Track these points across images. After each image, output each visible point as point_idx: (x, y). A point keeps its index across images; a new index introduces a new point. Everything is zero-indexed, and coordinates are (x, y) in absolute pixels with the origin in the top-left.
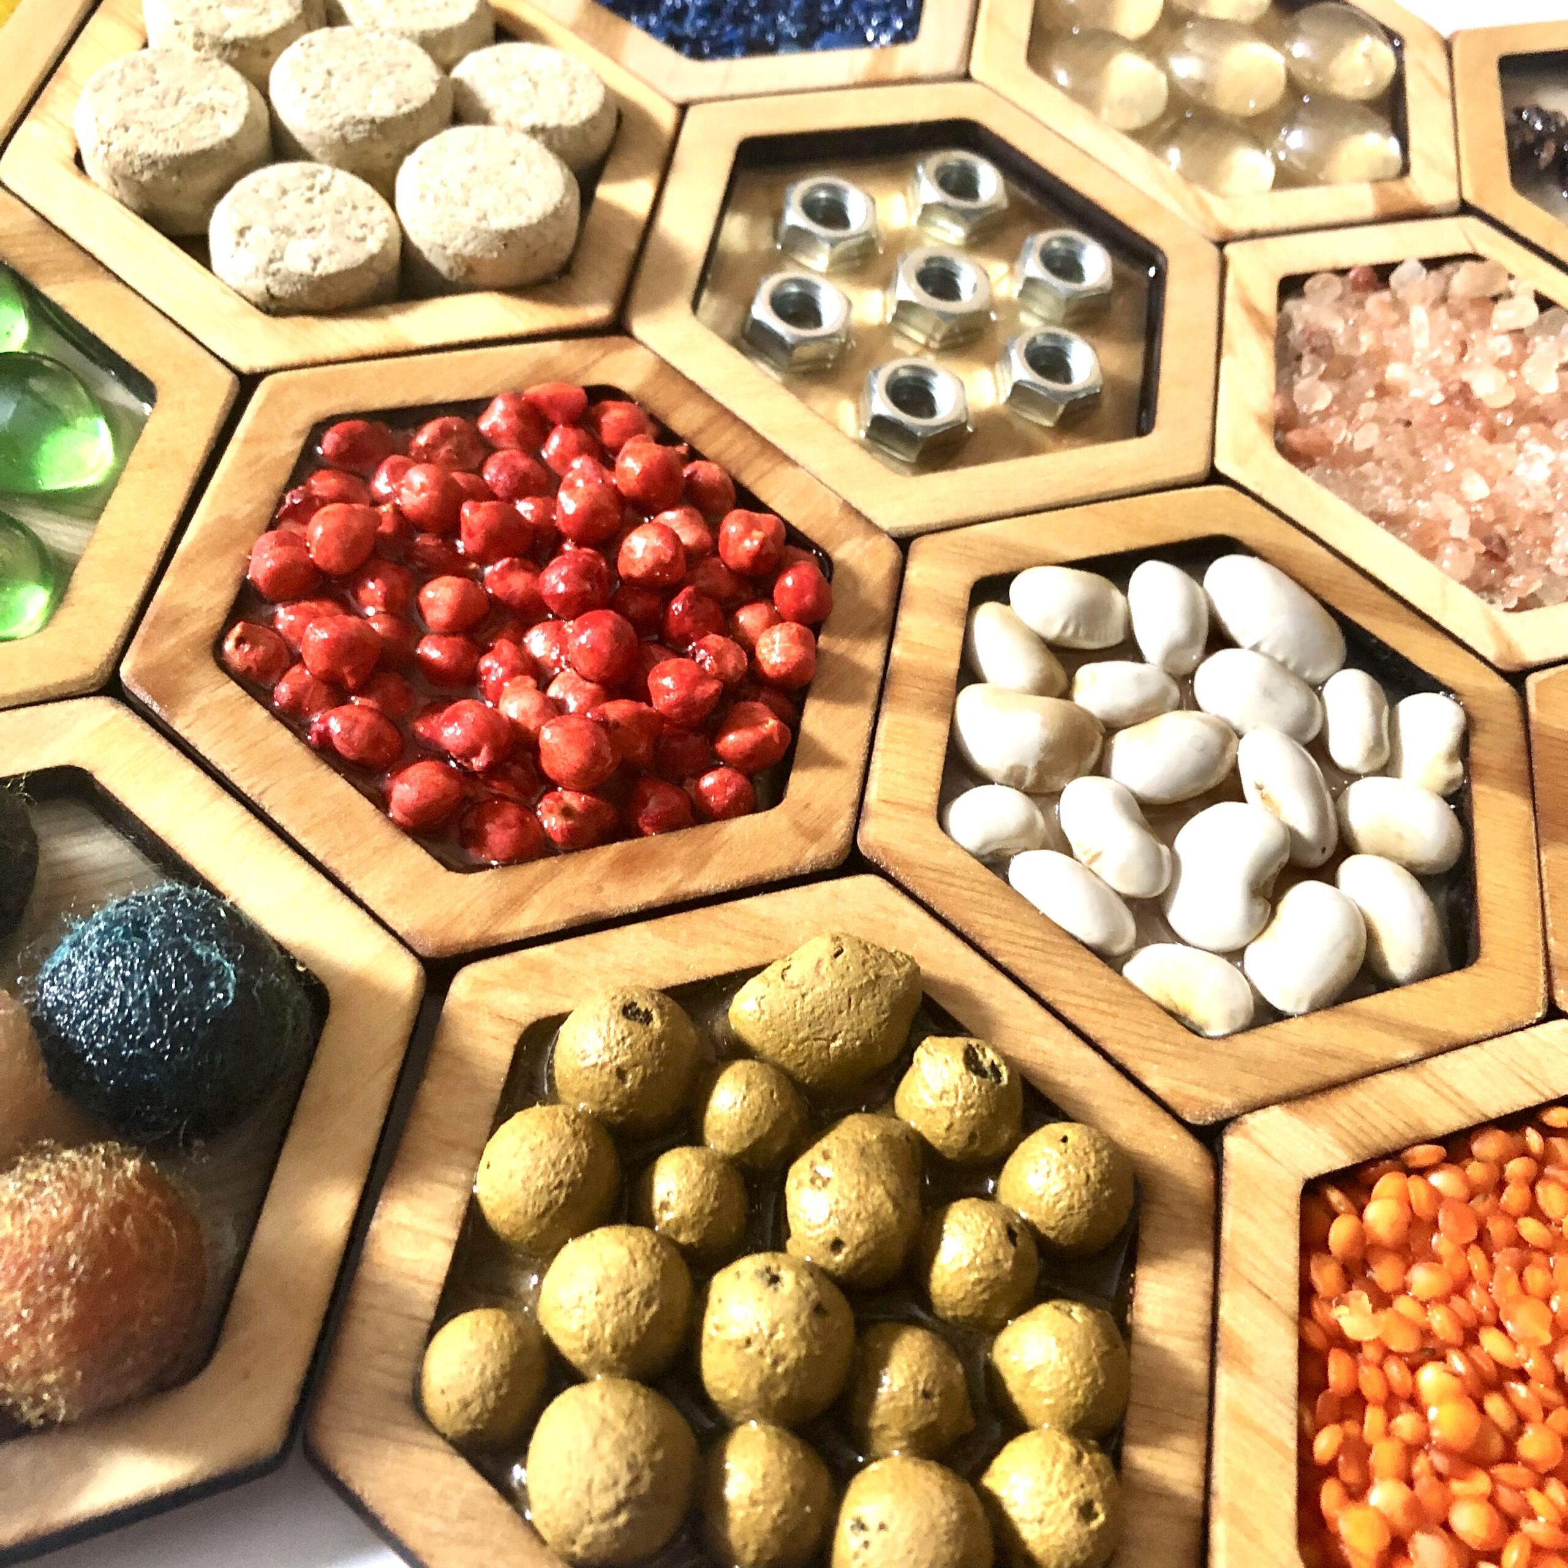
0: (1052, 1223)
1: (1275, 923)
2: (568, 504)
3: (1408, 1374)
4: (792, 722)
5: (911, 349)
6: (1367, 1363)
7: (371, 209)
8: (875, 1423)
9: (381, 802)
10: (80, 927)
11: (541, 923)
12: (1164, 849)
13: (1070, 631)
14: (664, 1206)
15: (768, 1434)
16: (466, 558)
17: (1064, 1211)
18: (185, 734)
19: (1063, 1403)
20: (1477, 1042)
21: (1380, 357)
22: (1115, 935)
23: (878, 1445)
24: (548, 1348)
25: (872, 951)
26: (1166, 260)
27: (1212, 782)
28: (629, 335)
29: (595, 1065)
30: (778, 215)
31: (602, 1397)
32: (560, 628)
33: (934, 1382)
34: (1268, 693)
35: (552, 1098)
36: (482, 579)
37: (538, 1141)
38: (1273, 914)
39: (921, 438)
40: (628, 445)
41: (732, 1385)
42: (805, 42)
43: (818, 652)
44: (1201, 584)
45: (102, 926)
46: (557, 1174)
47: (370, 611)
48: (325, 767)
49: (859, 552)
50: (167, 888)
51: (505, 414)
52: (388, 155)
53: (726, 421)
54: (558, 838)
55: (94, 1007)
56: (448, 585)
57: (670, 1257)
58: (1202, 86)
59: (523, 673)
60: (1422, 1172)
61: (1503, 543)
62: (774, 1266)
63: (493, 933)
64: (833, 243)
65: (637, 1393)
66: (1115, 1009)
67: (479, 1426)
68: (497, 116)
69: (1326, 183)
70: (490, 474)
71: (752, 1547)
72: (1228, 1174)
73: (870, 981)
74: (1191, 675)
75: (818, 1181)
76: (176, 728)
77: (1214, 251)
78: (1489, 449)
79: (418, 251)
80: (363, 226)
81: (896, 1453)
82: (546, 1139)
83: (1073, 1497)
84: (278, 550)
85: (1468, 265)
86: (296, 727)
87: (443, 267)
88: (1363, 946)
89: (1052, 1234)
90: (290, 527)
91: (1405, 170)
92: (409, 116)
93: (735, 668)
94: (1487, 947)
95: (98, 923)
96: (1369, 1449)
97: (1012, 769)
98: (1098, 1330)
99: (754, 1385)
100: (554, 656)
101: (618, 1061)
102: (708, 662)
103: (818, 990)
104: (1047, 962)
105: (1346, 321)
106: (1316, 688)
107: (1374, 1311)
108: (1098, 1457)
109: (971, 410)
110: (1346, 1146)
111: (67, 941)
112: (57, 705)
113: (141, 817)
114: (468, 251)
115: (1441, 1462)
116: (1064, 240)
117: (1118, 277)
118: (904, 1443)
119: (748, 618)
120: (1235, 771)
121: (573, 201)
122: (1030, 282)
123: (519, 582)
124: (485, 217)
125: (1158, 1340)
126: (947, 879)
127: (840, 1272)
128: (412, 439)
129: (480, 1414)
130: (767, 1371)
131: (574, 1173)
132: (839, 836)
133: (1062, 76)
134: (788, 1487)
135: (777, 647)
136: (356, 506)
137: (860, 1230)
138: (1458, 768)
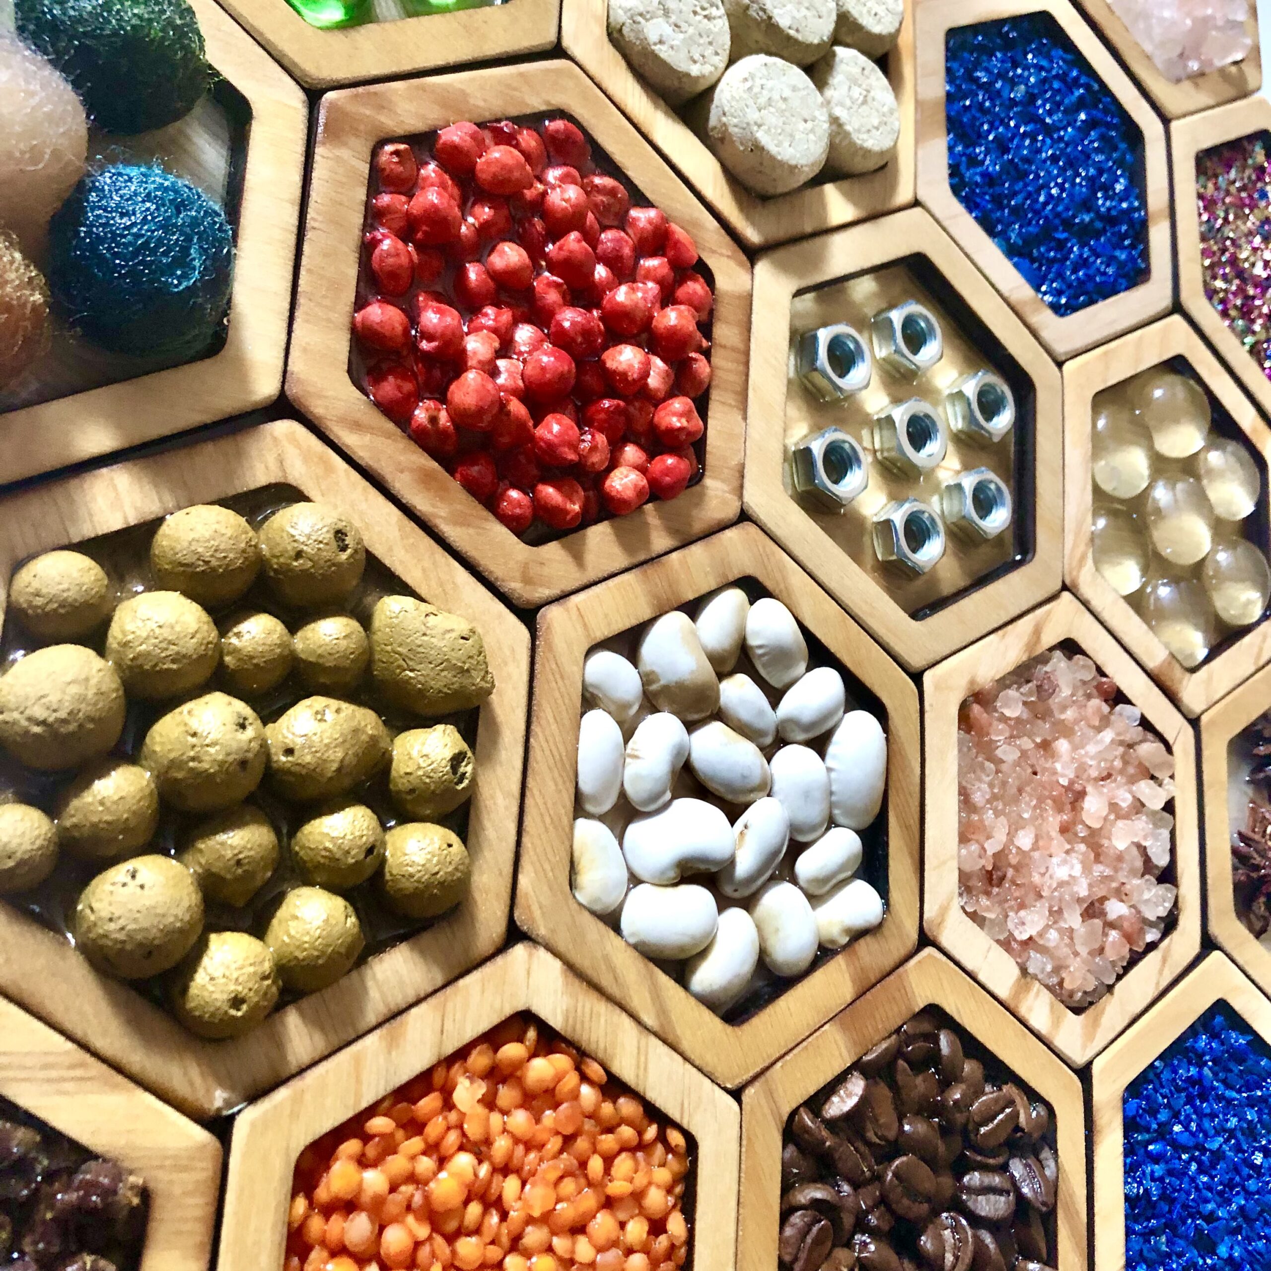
0: (395, 872)
1: (670, 890)
2: (622, 295)
3: (456, 1147)
4: (586, 520)
5: (867, 444)
6: (445, 1118)
7: (717, 54)
8: (201, 845)
9: (360, 304)
10: (157, 171)
11: (356, 450)
12: (668, 795)
13: (760, 652)
14: (238, 635)
15: (148, 785)
16: (545, 256)
17: (407, 874)
18: (317, 158)
19: (292, 948)
20: (686, 1059)
21: (1066, 730)
22: (595, 799)
23: (188, 857)
24: (107, 622)
25: (481, 658)
26: (1031, 560)
27: (729, 797)
28: (753, 265)
29: (293, 536)
30: (892, 306)
31: (100, 670)
32: (542, 341)
33: (249, 863)
34: (807, 795)
35: (256, 526)
36: (539, 274)
37: (223, 531)
38: (675, 885)
39: (816, 485)
40: (682, 307)
41: (162, 744)
42: (1011, 252)
43: (640, 507)
44: (845, 712)
45: (166, 183)
46: (212, 556)
47: (471, 220)
48: (357, 255)
49: (719, 493)
50: (217, 208)
51: (650, 222)
52: (757, 42)
53: (742, 358)
54: (414, 425)
55: (116, 211)
56: (520, 255)
57: (211, 657)
58: (1158, 511)
59: (499, 337)
60: (584, 1078)
61: (1003, 878)
62: (250, 721)
63: (329, 423)
64: (898, 351)
65: (117, 690)
66: (551, 828)
67: (30, 611)
68: (829, 92)
69: (1151, 627)
70: (607, 237)
71: (74, 820)
72: (500, 960)
73: (462, 668)
74: (786, 743)
75: (320, 717)
76: (317, 150)
77: (1059, 586)
78: (1054, 833)
79: (712, 100)
80: (703, 56)
81: (192, 871)
82: (229, 535)
83: (240, 988)
84: (468, 138)
85: (1161, 746)
86: (369, 221)
87: (713, 121)
88: (694, 952)
89: (388, 877)
90: (487, 136)
91: (1193, 670)
92: (789, 38)
93: (593, 464)
94: (746, 1027)
95: (166, 180)
96: (395, 1152)
97: (653, 672)
98: (349, 939)
99: (172, 756)
100: (523, 349)
101: (305, 548)
102: (586, 444)
103: (433, 640)
104: (550, 769)
105: (1073, 695)
106: (831, 823)
107: (479, 1101)
108: (274, 989)
109: (854, 503)
110: (566, 1020)
111: (143, 170)
112: (280, 69)
113: (249, 166)
114: (732, 130)
115: (418, 1199)
116: (998, 489)
117: (1000, 538)
118: (200, 871)
119: (631, 452)
120: (747, 806)
121: (809, 173)
122: (959, 487)
123: (553, 297)
124: (759, 126)
125: (370, 984)
126: (558, 676)
127: (275, 765)
128: (594, 174)
129: (37, 607)
130: (185, 757)
131: (220, 566)
132: (537, 595)
133: (1101, 423)
134: (125, 816)
135: (625, 480)
136: (528, 167)
137: (308, 759)
138: (845, 940)
